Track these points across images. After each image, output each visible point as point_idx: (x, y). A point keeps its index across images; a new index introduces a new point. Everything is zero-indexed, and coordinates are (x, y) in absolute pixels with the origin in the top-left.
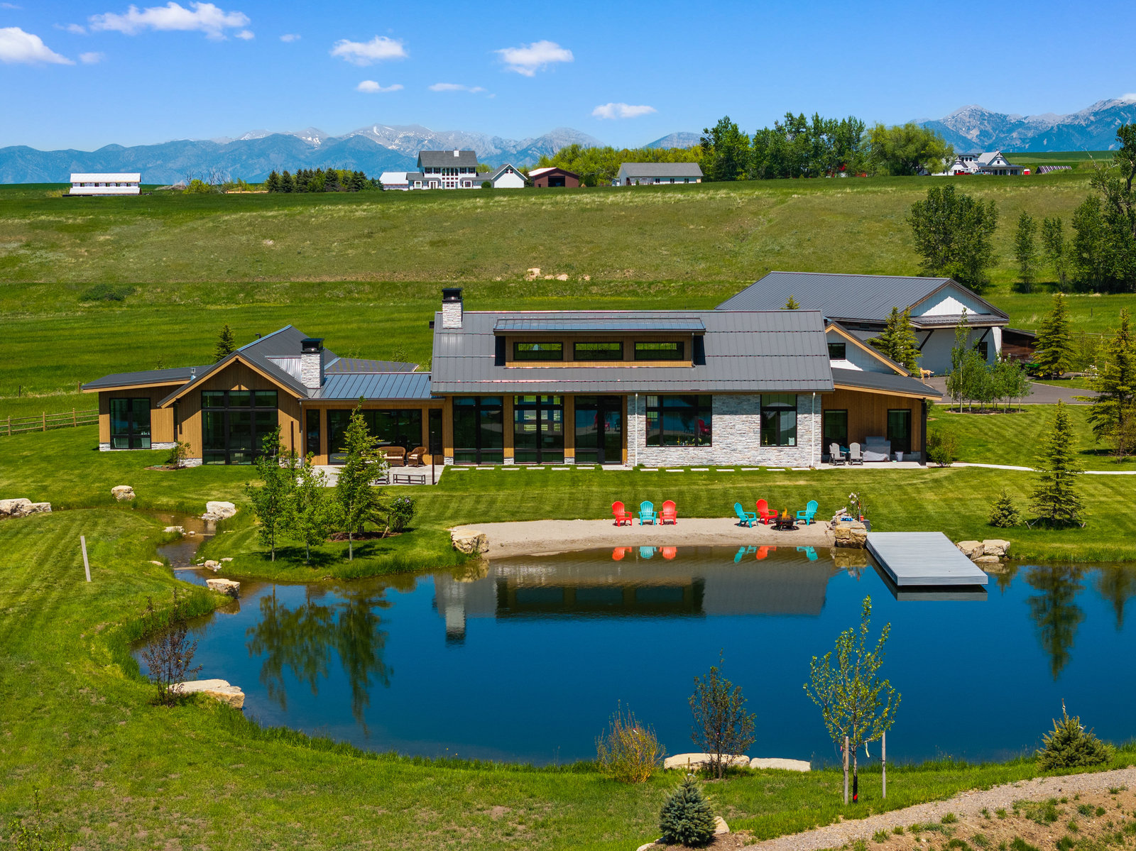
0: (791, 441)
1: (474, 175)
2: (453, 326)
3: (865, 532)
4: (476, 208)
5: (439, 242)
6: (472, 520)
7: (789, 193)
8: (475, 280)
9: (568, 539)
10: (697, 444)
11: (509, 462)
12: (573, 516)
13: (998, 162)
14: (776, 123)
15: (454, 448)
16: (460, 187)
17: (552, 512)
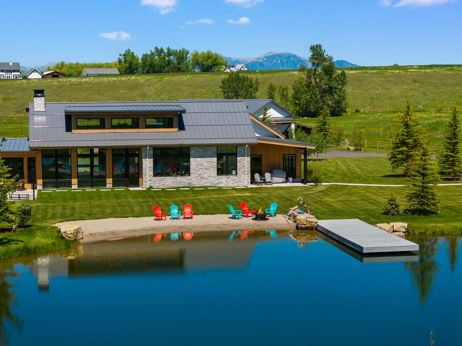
0: (234, 172)
1: (19, 73)
2: (40, 110)
3: (316, 220)
4: (23, 84)
5: (7, 98)
6: (66, 220)
7: (163, 77)
8: (24, 115)
9: (131, 229)
10: (182, 175)
11: (75, 187)
12: (127, 215)
13: (244, 69)
14: (151, 51)
15: (43, 179)
16: (12, 78)
17: (112, 213)
